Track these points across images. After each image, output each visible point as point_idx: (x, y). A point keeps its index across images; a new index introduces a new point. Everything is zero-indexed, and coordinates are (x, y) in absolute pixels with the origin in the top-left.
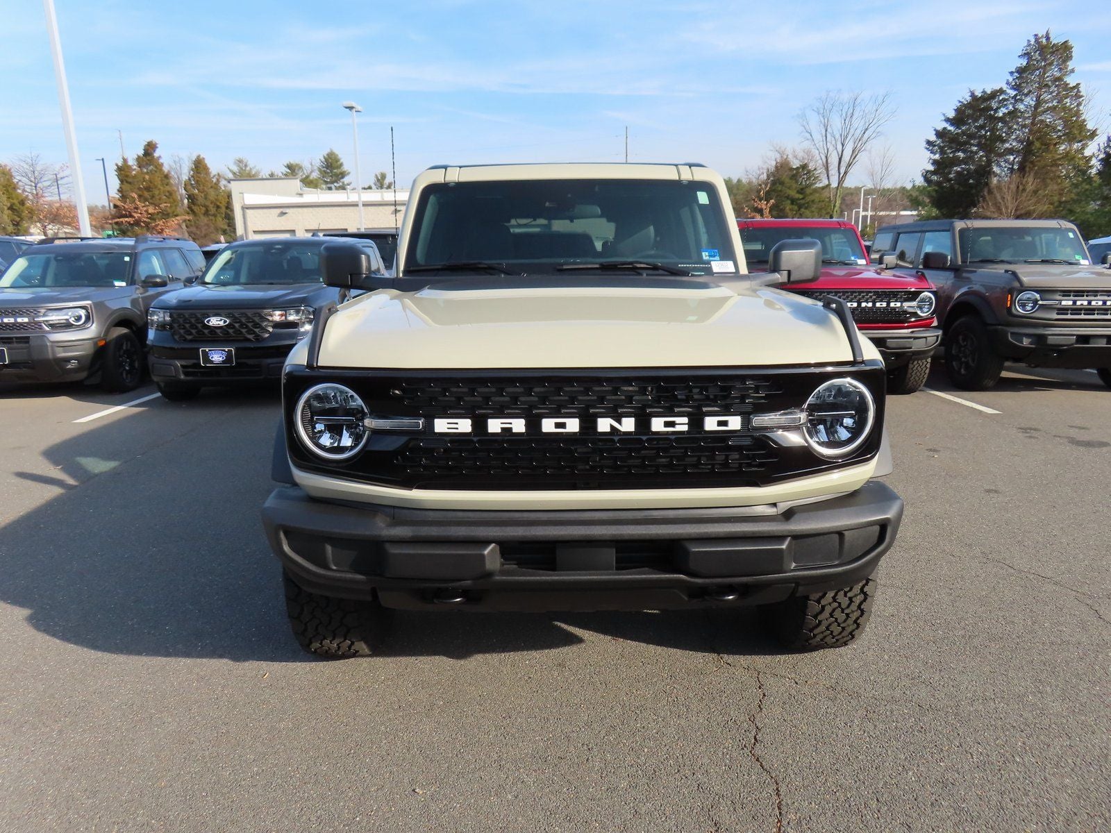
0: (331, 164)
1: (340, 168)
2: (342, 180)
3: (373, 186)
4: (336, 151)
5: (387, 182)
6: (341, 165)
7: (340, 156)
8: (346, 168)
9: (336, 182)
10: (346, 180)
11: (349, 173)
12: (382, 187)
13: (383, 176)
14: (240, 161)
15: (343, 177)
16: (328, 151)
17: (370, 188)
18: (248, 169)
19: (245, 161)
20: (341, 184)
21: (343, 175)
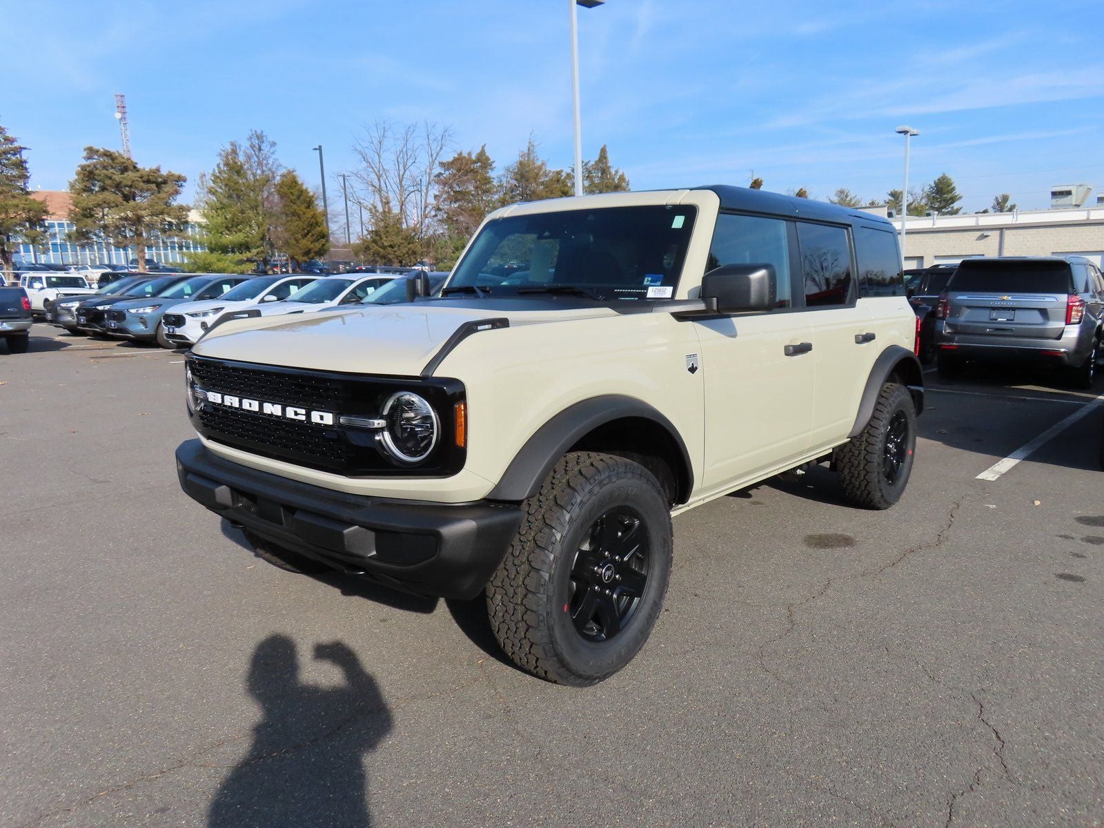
0: (941, 189)
1: (951, 192)
2: (951, 206)
3: (991, 210)
4: (949, 175)
5: (1008, 204)
6: (953, 189)
7: (953, 180)
8: (957, 192)
9: (944, 207)
10: (956, 205)
11: (960, 198)
12: (1001, 211)
13: (1005, 199)
14: (842, 192)
15: (952, 203)
16: (940, 176)
17: (985, 212)
18: (849, 198)
19: (846, 192)
20: (949, 209)
21: (953, 200)
